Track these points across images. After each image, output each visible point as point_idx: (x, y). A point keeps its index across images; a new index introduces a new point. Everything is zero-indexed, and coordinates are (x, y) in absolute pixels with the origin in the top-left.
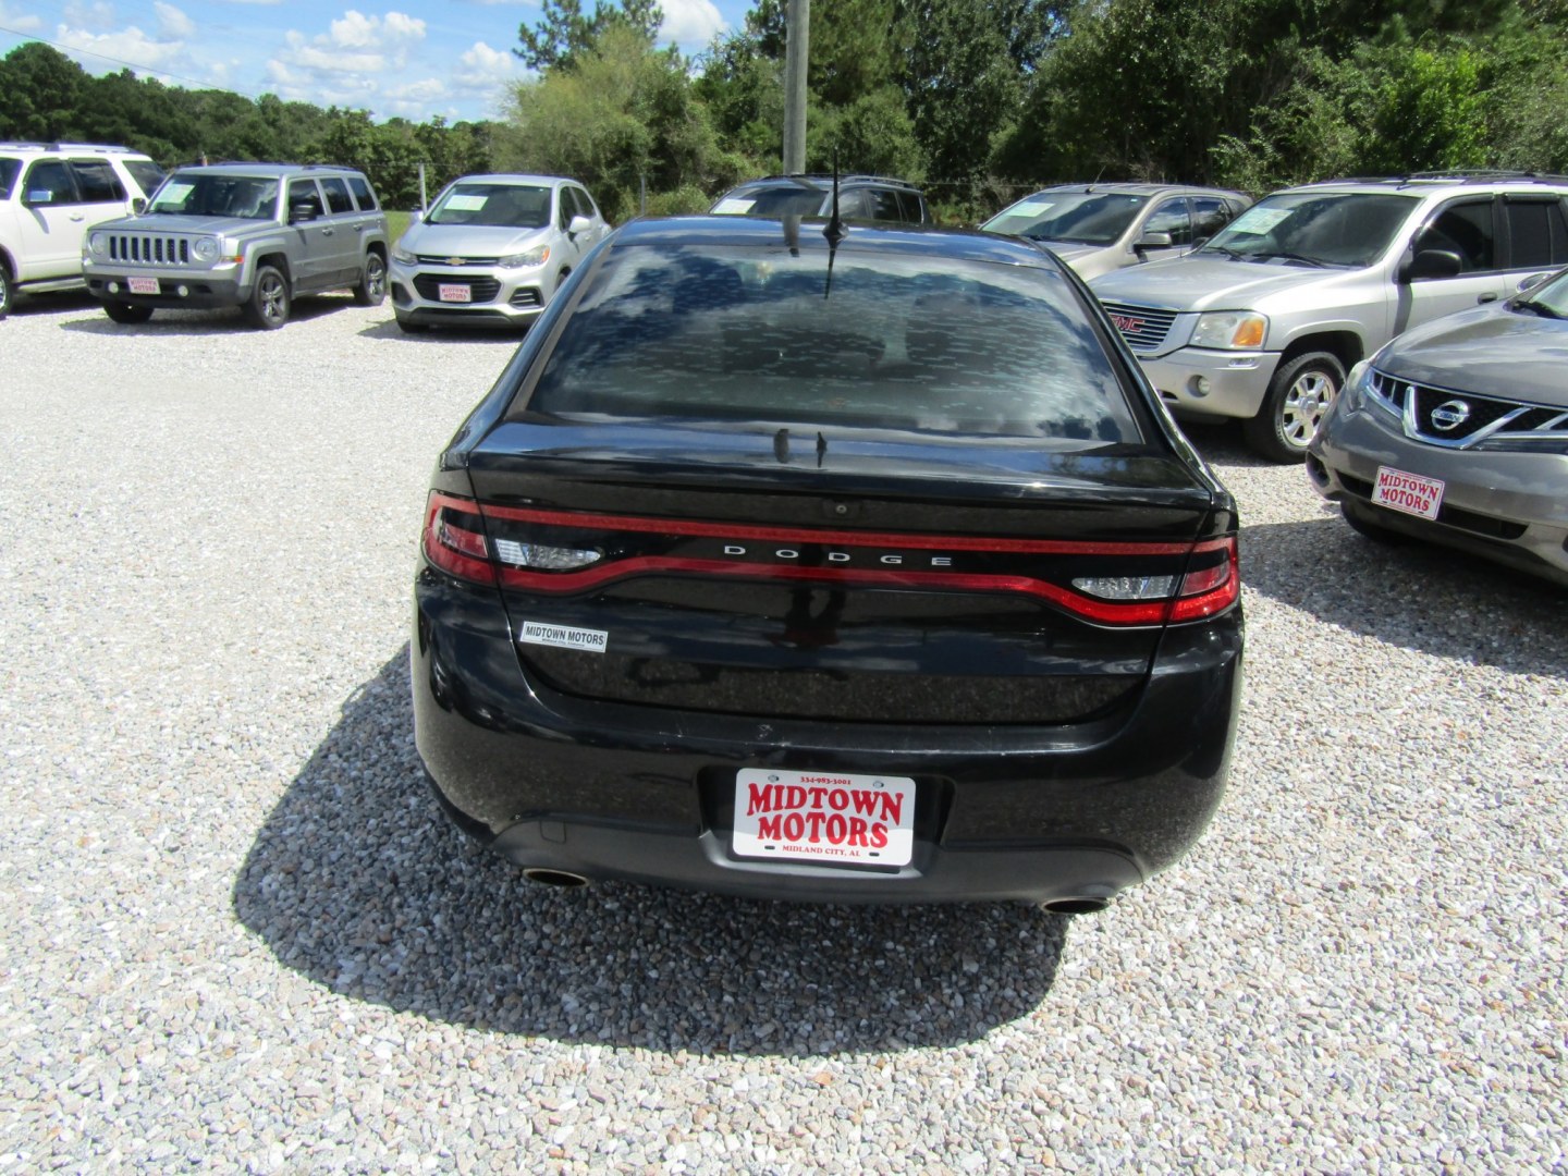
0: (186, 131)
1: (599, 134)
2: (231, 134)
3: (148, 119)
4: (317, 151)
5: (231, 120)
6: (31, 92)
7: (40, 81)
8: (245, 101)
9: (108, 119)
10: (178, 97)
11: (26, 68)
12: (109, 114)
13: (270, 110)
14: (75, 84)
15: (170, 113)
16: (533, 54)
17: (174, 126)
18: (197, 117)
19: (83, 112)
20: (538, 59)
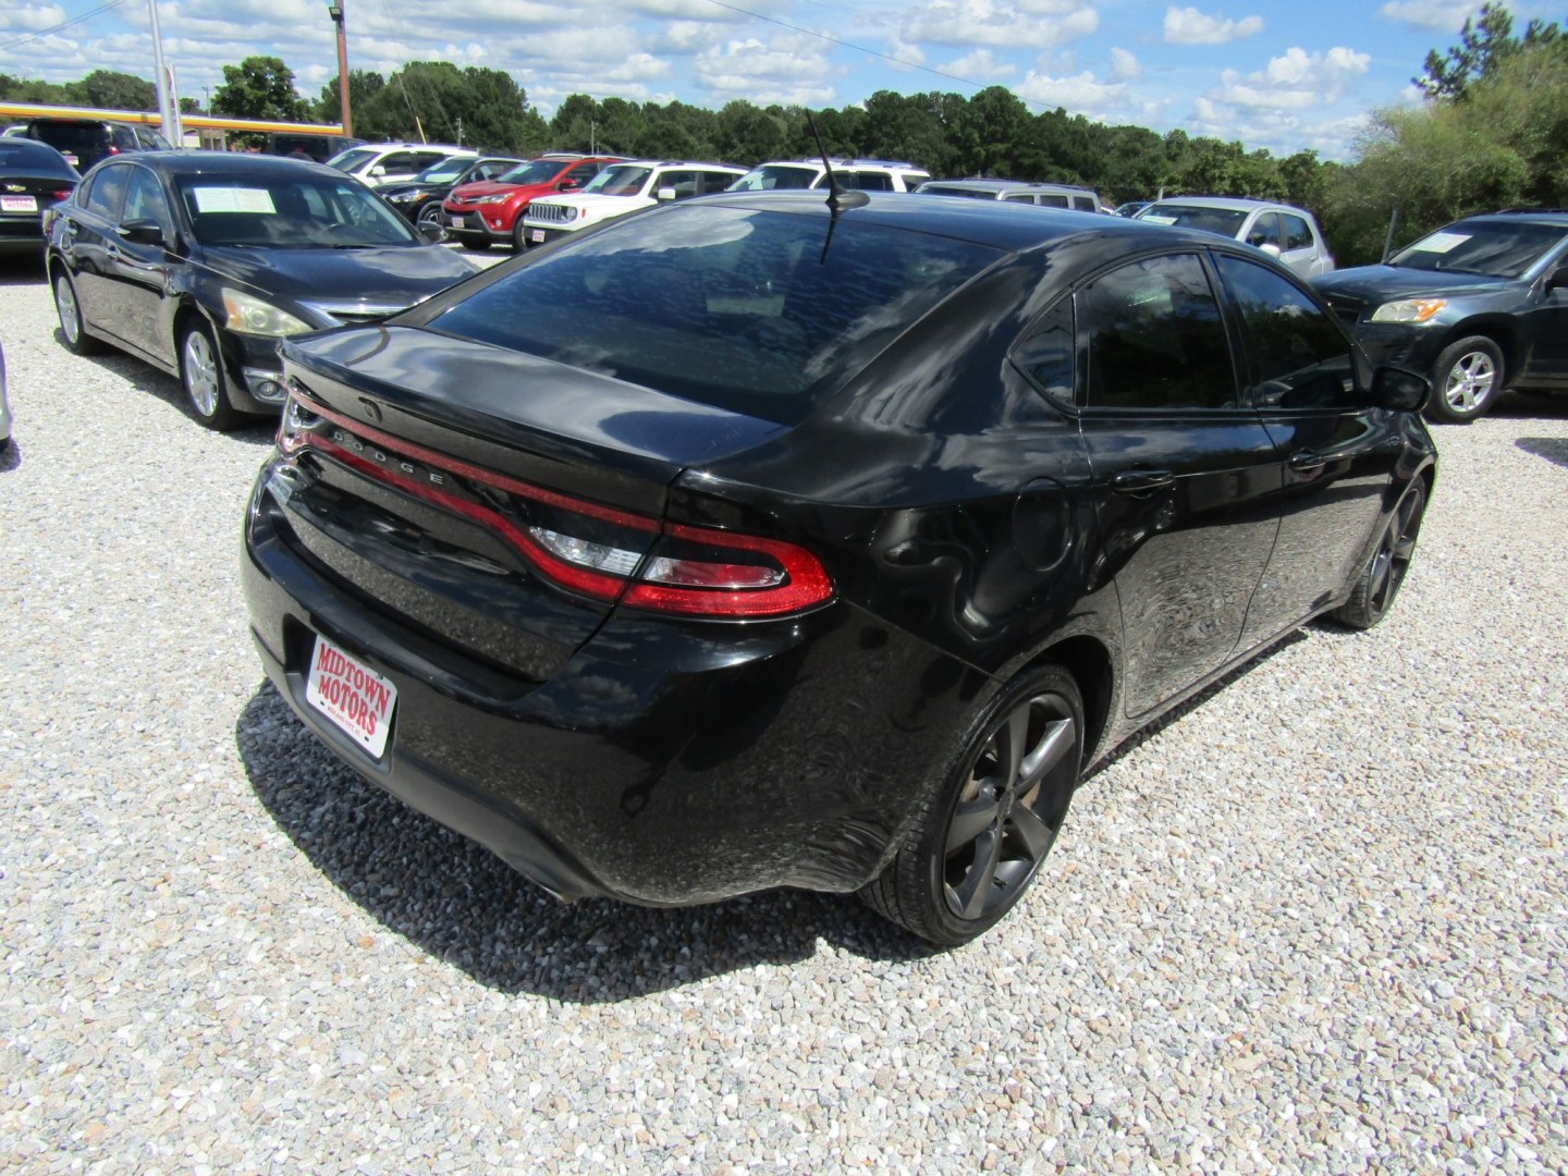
0: (1094, 162)
1: (1462, 170)
2: (1132, 167)
3: (1065, 152)
4: (1177, 182)
5: (1136, 153)
6: (981, 128)
7: (990, 119)
8: (1155, 137)
9: (1033, 152)
10: (1098, 132)
11: (982, 108)
12: (1034, 147)
13: (1174, 146)
14: (1015, 121)
15: (1085, 148)
16: (1436, 84)
17: (1085, 160)
18: (1108, 151)
19: (1015, 146)
20: (1440, 89)
